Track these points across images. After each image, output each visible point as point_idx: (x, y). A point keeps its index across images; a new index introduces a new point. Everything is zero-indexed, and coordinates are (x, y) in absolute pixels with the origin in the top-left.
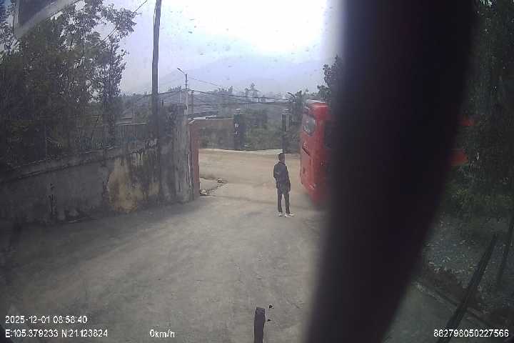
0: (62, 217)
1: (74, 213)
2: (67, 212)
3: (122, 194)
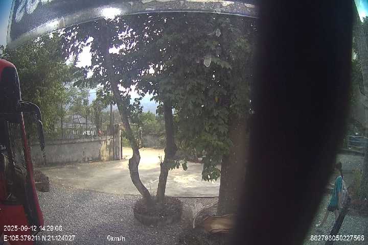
0: (87, 160)
1: (91, 159)
2: (88, 158)
3: (104, 154)
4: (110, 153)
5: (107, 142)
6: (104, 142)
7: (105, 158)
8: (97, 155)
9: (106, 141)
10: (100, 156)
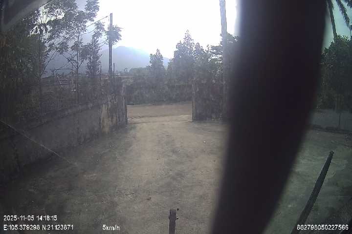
3: (105, 124)
4: (112, 121)
8: (97, 128)
9: (107, 104)
10: (100, 127)
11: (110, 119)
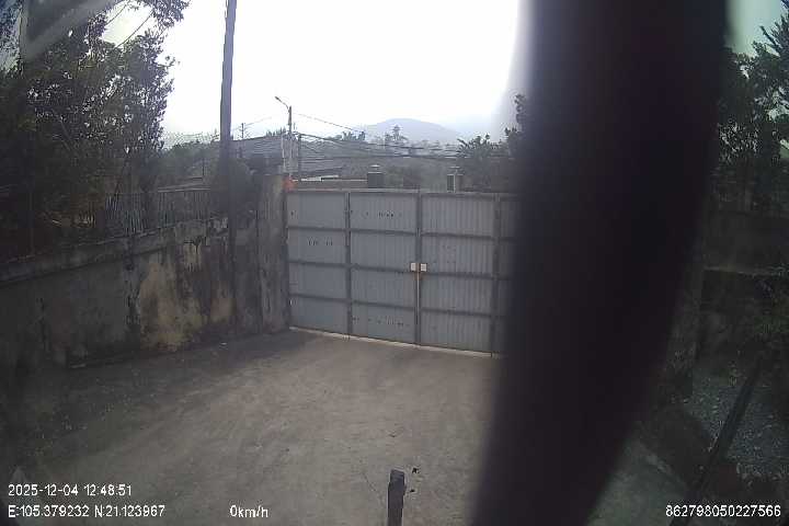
0: (60, 358)
2: (67, 350)
5: (178, 257)
6: (155, 260)
7: (174, 338)
8: (118, 332)
9: (172, 252)
10: (133, 328)
11: (193, 304)
